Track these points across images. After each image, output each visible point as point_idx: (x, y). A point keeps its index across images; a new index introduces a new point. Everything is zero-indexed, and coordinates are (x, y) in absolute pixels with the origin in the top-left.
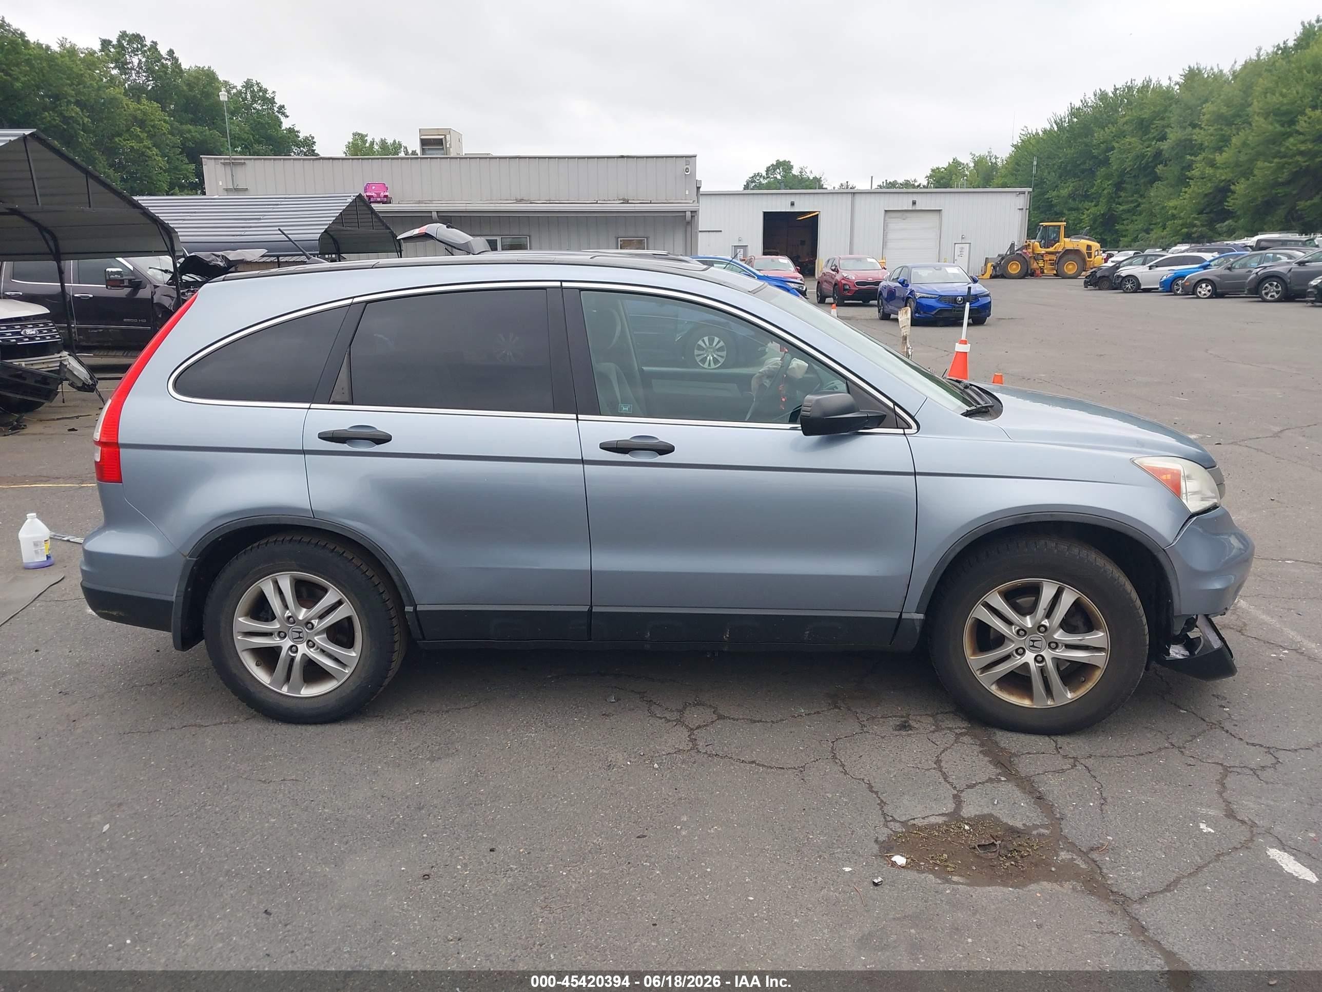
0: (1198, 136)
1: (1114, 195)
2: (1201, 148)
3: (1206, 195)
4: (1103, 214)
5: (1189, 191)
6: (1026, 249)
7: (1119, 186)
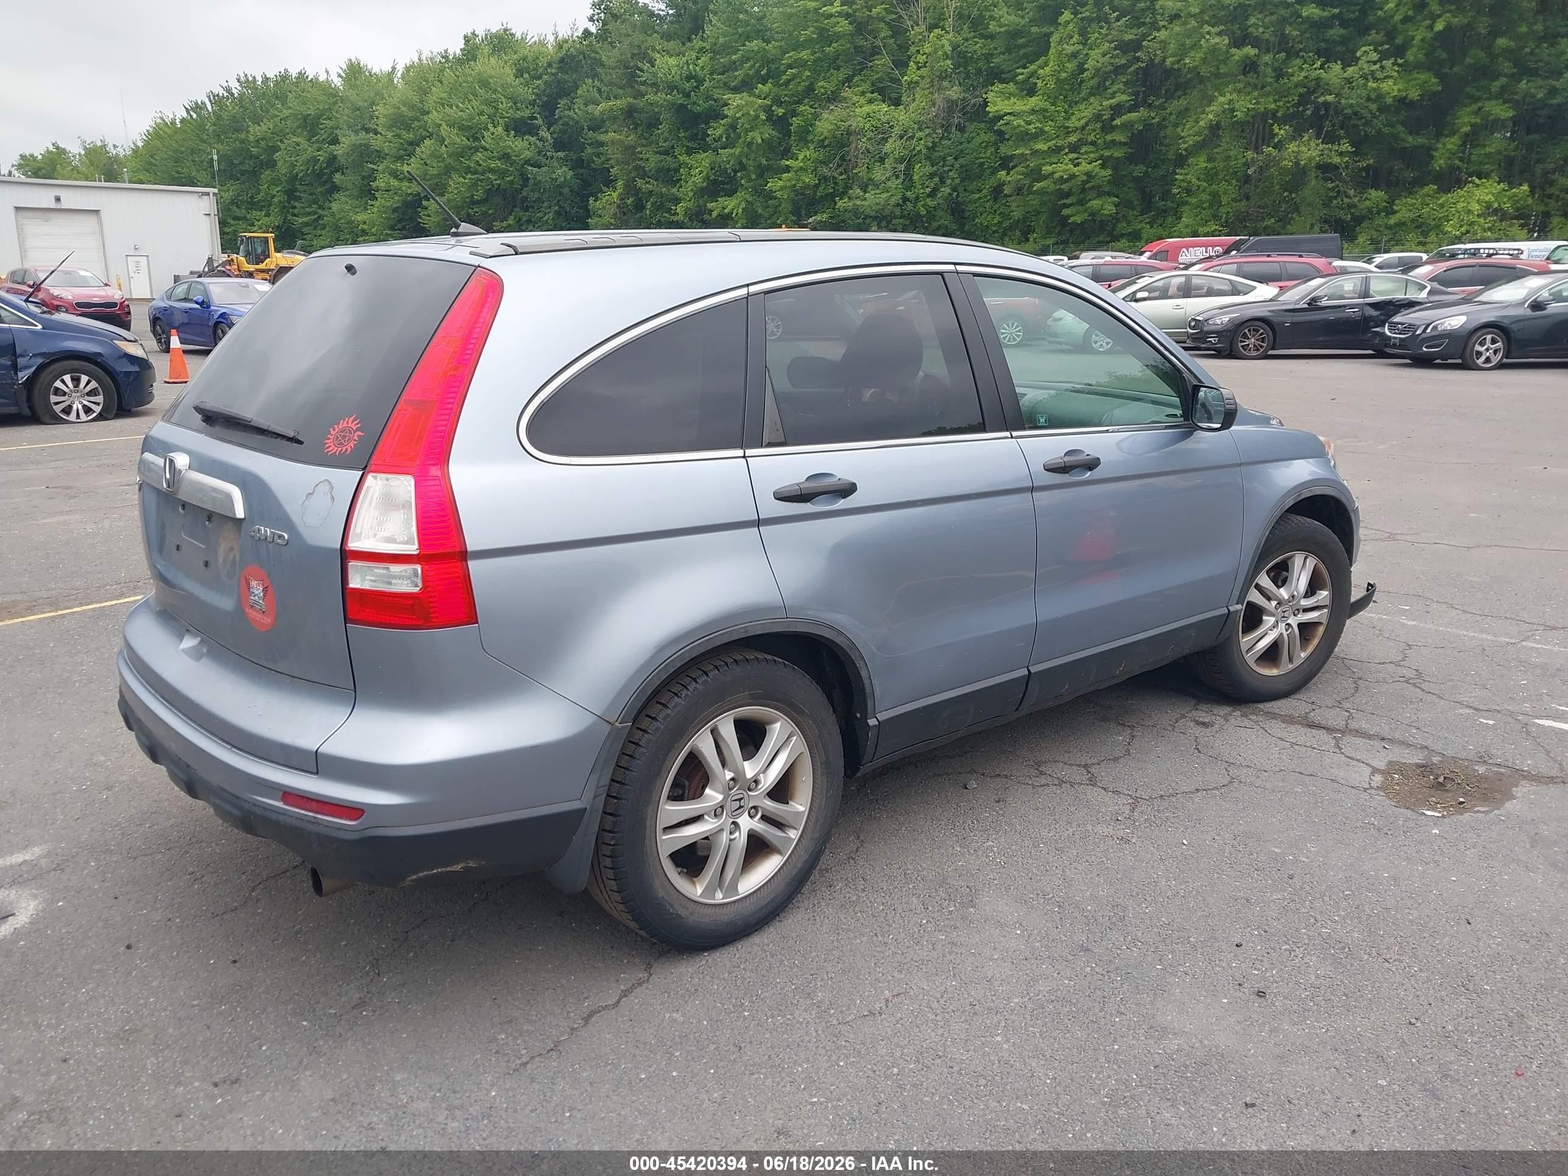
0: (376, 142)
1: (287, 205)
2: (380, 155)
3: (395, 210)
4: (278, 227)
5: (377, 203)
6: (230, 265)
7: (291, 193)
